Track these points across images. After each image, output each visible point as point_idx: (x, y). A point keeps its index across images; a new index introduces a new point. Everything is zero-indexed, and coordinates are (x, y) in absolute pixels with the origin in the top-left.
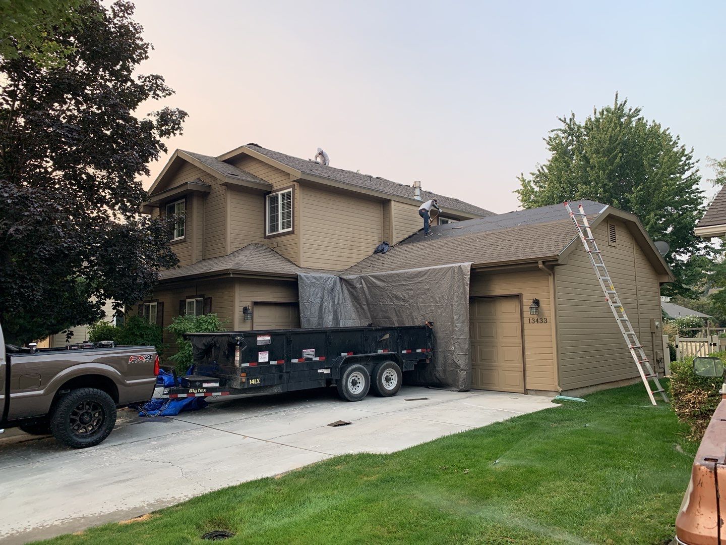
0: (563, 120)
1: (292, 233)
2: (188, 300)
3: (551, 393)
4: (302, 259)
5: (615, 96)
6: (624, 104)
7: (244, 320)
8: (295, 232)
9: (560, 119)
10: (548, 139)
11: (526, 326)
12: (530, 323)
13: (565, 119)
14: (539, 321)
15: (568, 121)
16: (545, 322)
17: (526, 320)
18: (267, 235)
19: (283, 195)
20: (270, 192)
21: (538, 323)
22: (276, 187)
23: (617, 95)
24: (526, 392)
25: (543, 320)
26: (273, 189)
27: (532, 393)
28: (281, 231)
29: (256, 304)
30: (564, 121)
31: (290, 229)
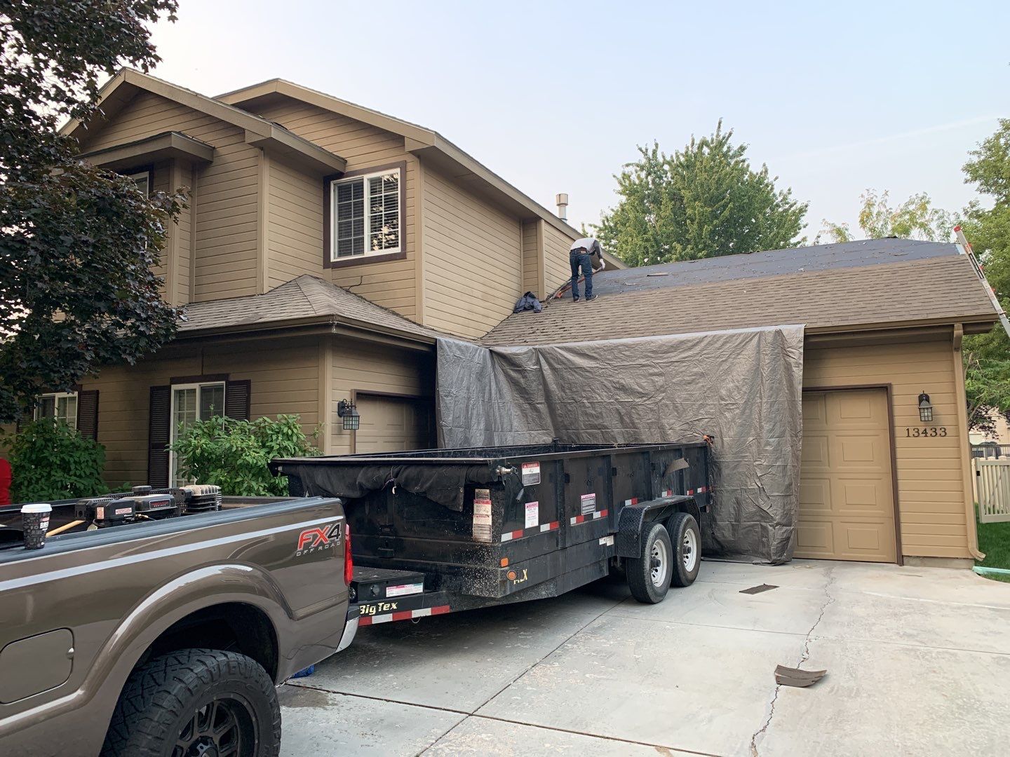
0: (644, 150)
1: (402, 256)
2: (174, 387)
3: (956, 561)
4: (426, 311)
5: (717, 125)
6: (729, 137)
7: (339, 432)
8: (409, 255)
9: (641, 149)
10: (620, 176)
11: (900, 441)
12: (908, 436)
13: (647, 150)
14: (929, 432)
15: (650, 153)
16: (943, 434)
17: (900, 432)
18: (332, 260)
19: (375, 183)
20: (341, 175)
21: (926, 436)
22: (354, 164)
23: (720, 123)
24: (901, 560)
25: (938, 432)
26: (348, 169)
27: (914, 562)
28: (368, 253)
29: (362, 396)
30: (645, 154)
31: (398, 250)
